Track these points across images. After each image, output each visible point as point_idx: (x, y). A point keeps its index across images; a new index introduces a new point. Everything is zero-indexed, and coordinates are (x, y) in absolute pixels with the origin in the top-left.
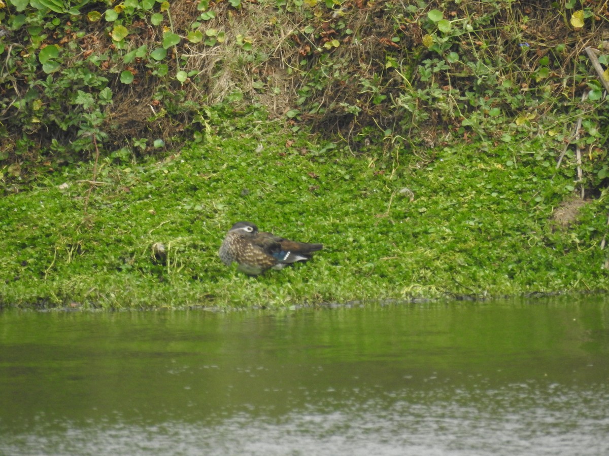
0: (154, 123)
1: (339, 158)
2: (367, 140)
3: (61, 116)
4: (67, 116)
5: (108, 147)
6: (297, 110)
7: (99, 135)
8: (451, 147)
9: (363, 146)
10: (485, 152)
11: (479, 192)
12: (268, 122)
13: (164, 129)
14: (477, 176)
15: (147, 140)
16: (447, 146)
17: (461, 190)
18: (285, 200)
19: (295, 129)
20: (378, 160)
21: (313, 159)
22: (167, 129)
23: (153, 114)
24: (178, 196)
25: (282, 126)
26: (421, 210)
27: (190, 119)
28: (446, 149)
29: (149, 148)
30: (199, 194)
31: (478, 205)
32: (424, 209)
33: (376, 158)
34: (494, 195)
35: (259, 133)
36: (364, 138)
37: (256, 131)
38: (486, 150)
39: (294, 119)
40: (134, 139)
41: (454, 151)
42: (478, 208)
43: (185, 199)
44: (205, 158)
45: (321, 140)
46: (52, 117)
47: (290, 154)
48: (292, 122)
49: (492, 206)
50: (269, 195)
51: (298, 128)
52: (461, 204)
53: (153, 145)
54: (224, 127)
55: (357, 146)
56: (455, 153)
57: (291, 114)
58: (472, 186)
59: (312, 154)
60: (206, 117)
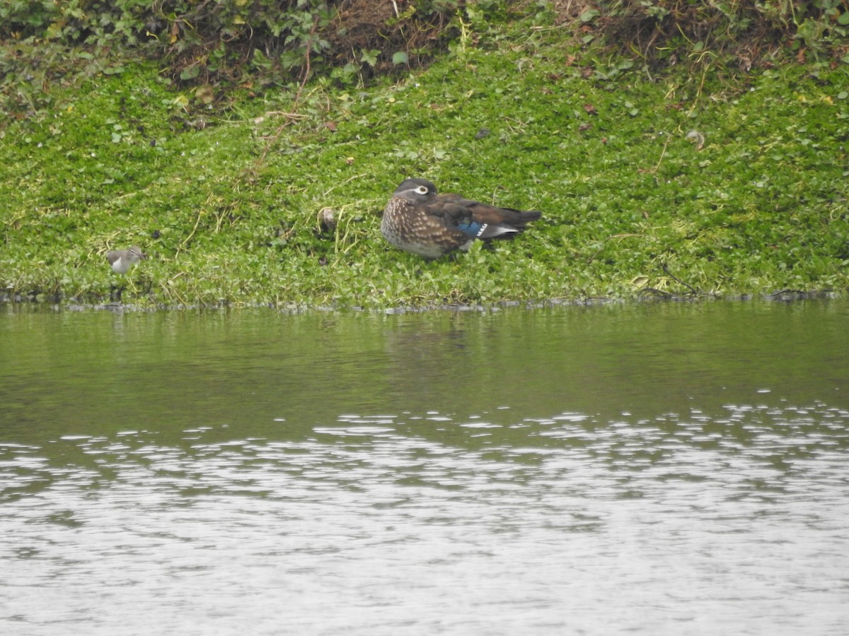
0: (392, 28)
1: (633, 84)
2: (673, 57)
3: (275, 15)
4: (282, 16)
5: (326, 62)
6: (596, 11)
7: (318, 44)
8: (775, 69)
9: (667, 65)
10: (814, 78)
11: (787, 138)
12: (552, 28)
13: (409, 36)
14: (794, 114)
15: (380, 52)
16: (769, 67)
17: (763, 134)
18: (536, 145)
19: (587, 39)
20: (680, 87)
21: (598, 84)
22: (414, 36)
23: (395, 15)
24: (396, 136)
25: (571, 34)
26: (702, 164)
27: (446, 22)
28: (767, 73)
29: (384, 65)
30: (423, 134)
31: (777, 158)
32: (708, 162)
33: (678, 83)
34: (806, 142)
35: (537, 44)
36: (670, 55)
37: (532, 41)
38: (816, 74)
39: (590, 24)
40: (363, 51)
41: (776, 75)
42: (778, 162)
43: (404, 142)
44: (447, 80)
45: (618, 55)
46: (261, 16)
47: (567, 76)
48: (585, 29)
49: (797, 159)
50: (515, 138)
51: (591, 37)
52: (756, 156)
53: (391, 60)
54: (489, 35)
55: (658, 66)
56: (777, 79)
57: (586, 15)
58: (780, 129)
59: (598, 77)
60: (466, 20)
